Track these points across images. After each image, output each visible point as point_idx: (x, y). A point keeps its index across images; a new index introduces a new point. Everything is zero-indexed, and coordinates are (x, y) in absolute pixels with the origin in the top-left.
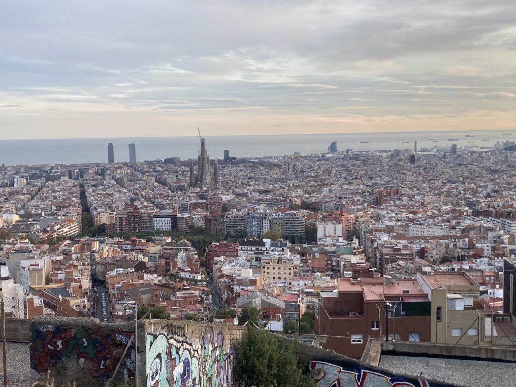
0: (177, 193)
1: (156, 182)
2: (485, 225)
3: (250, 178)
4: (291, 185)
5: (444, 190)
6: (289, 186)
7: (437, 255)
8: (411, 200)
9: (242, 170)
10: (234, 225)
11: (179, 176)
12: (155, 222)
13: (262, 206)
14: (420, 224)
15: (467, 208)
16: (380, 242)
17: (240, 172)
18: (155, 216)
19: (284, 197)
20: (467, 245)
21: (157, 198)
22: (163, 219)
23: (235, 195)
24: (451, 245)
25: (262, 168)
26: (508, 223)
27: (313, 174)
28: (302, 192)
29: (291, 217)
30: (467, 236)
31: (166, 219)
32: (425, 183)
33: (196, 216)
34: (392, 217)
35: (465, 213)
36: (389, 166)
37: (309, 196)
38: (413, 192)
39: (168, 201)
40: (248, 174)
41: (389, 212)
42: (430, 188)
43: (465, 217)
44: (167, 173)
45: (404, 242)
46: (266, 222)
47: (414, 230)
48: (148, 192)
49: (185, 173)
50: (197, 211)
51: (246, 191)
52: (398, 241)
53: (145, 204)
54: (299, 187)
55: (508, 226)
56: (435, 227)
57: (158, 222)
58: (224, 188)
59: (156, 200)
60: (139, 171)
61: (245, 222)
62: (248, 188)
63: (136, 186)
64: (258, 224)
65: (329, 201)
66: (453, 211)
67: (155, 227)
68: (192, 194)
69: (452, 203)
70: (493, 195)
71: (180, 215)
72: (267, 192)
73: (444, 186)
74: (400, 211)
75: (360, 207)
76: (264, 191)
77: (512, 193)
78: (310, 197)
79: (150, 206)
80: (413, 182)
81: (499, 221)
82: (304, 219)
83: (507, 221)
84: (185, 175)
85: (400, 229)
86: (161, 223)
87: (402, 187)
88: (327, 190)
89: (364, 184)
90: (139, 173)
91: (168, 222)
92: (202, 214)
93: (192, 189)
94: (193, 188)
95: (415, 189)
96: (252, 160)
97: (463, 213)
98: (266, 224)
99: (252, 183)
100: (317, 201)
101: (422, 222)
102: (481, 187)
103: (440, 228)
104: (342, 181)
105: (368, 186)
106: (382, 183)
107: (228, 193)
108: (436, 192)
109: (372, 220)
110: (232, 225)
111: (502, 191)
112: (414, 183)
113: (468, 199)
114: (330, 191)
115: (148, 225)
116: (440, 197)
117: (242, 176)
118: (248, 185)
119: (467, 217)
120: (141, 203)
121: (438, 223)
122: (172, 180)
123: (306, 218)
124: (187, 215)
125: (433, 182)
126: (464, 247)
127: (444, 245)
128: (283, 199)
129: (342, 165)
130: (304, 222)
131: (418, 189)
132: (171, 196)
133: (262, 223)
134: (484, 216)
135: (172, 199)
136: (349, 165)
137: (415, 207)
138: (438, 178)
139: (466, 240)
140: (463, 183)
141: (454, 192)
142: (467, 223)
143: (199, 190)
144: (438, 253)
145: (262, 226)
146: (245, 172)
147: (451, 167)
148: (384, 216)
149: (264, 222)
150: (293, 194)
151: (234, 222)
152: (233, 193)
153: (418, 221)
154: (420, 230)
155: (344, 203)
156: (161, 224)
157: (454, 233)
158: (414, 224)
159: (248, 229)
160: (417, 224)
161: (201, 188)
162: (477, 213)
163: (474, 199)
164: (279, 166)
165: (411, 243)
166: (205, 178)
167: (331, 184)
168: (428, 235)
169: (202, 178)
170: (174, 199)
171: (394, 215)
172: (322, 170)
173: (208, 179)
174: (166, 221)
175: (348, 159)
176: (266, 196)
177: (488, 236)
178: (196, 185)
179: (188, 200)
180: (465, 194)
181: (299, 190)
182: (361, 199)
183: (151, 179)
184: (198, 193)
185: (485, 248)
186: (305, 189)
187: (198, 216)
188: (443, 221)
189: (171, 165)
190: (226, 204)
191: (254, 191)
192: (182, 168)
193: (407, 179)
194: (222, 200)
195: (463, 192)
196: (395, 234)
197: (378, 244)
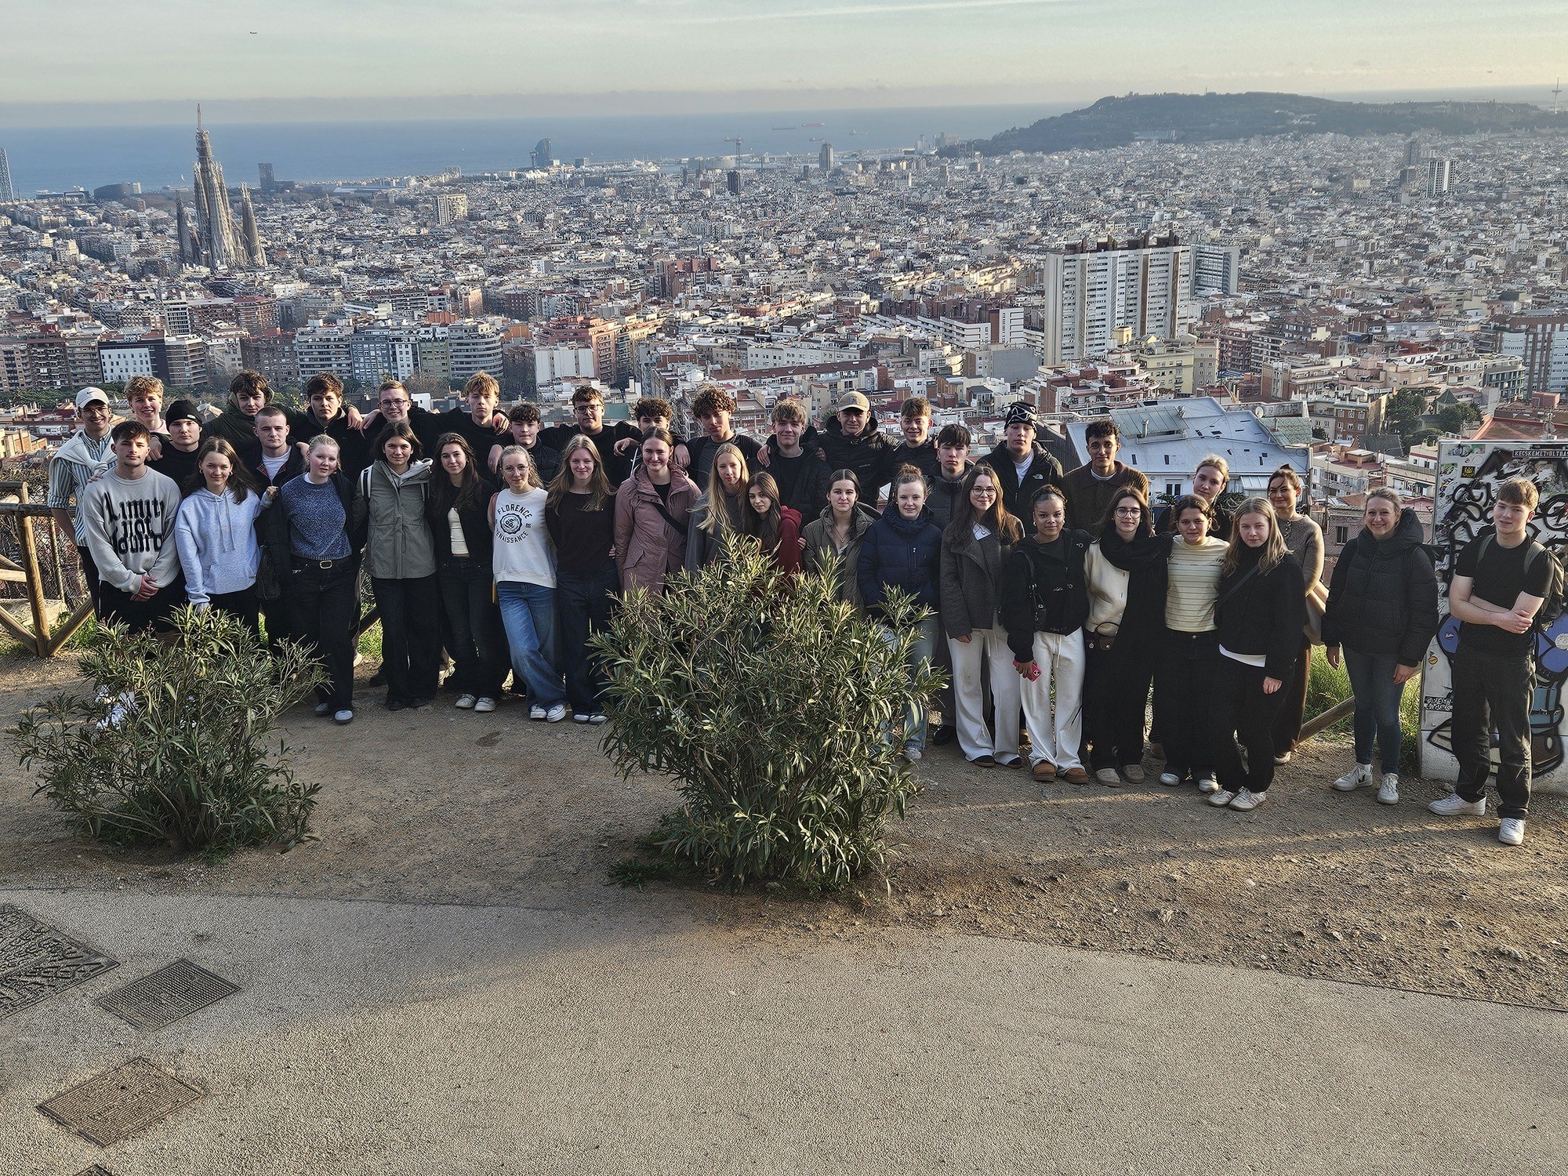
0: (148, 280)
1: (81, 251)
2: (911, 336)
3: (341, 237)
4: (449, 254)
5: (812, 255)
6: (445, 257)
7: (814, 409)
8: (740, 282)
9: (314, 217)
10: (321, 360)
11: (145, 235)
12: (106, 360)
13: (384, 310)
14: (769, 340)
15: (866, 298)
16: (687, 386)
17: (308, 220)
18: (103, 345)
19: (436, 285)
20: (876, 382)
21: (93, 295)
22: (128, 352)
23: (307, 284)
24: (841, 385)
25: (367, 210)
26: (958, 328)
27: (501, 225)
28: (481, 272)
29: (465, 335)
30: (875, 363)
31: (136, 351)
32: (766, 239)
33: (214, 342)
34: (706, 326)
35: (863, 309)
36: (681, 201)
37: (499, 279)
38: (742, 262)
39: (127, 303)
40: (332, 225)
41: (697, 313)
42: (781, 251)
43: (865, 318)
44: (109, 226)
45: (737, 383)
46: (404, 350)
47: (757, 355)
48: (64, 281)
49: (159, 227)
50: (217, 329)
51: (335, 271)
52: (725, 382)
53: (67, 312)
54: (470, 257)
55: (958, 334)
56: (805, 344)
57: (115, 359)
58: (275, 263)
59: (91, 301)
60: (28, 224)
61: (348, 353)
62: (340, 264)
63: (27, 265)
64: (383, 356)
65: (552, 292)
66: (838, 305)
67: (108, 374)
68: (191, 284)
69: (833, 286)
70: (918, 263)
71: (173, 339)
72: (389, 272)
73: (811, 246)
74: (718, 310)
75: (624, 303)
76: (381, 270)
77: (958, 258)
78: (501, 284)
79: (81, 319)
80: (740, 238)
81: (937, 324)
82: (498, 338)
83: (956, 323)
84: (161, 232)
85: (726, 352)
86: (122, 361)
87: (716, 252)
88: (542, 263)
89: (629, 248)
90: (28, 229)
91: (144, 359)
92: (231, 336)
93: (188, 270)
94: (191, 266)
95: (747, 256)
96: (338, 190)
97: (858, 308)
98: (404, 355)
99: (348, 250)
100: (519, 292)
101: (775, 335)
102: (891, 246)
103: (816, 346)
104: (575, 239)
105: (636, 252)
106: (671, 243)
107: (289, 277)
108: (795, 261)
109: (661, 335)
110: (316, 359)
111: (937, 253)
112: (742, 241)
113: (866, 276)
114: (549, 267)
115: (88, 369)
116: (804, 272)
117: (317, 231)
118: (337, 256)
119: (869, 318)
120: (55, 312)
121: (811, 334)
122: (126, 244)
123: (502, 335)
124: (192, 340)
125: (784, 237)
126: (869, 387)
127: (827, 385)
128: (436, 288)
129: (569, 201)
130: (498, 347)
131: (753, 256)
132: (133, 290)
133: (394, 353)
134: (906, 315)
135: (136, 297)
136: (587, 200)
137: (752, 299)
138: (795, 228)
139: (875, 371)
140: (851, 237)
141: (834, 260)
142: (871, 331)
143: (205, 271)
144: (816, 404)
145: (395, 360)
146: (324, 220)
147: (823, 200)
148: (687, 325)
149: (398, 350)
150: (460, 277)
151: (320, 353)
152: (303, 277)
153: (763, 333)
154: (771, 353)
155: (588, 295)
156: (122, 365)
157: (846, 359)
158: (758, 340)
159: (358, 368)
160: (762, 339)
161: (213, 268)
162: (890, 309)
163: (881, 275)
164: (412, 204)
165: (753, 384)
166: (220, 240)
167: (549, 250)
168: (790, 365)
169: (210, 241)
170: (142, 296)
171: (710, 320)
172: (522, 212)
173: (228, 241)
174: (137, 357)
175: (582, 183)
176: (388, 284)
177: (918, 360)
178: (196, 259)
179: (184, 300)
180: (857, 264)
181: (472, 267)
182: (627, 283)
183: (66, 245)
184: (207, 278)
185: (915, 388)
186: (486, 261)
187: (222, 341)
188: (820, 329)
189: (115, 203)
190: (289, 307)
191: (356, 270)
192: (148, 211)
193: (727, 233)
194: (275, 296)
195: (852, 260)
196: (718, 367)
197: (683, 392)
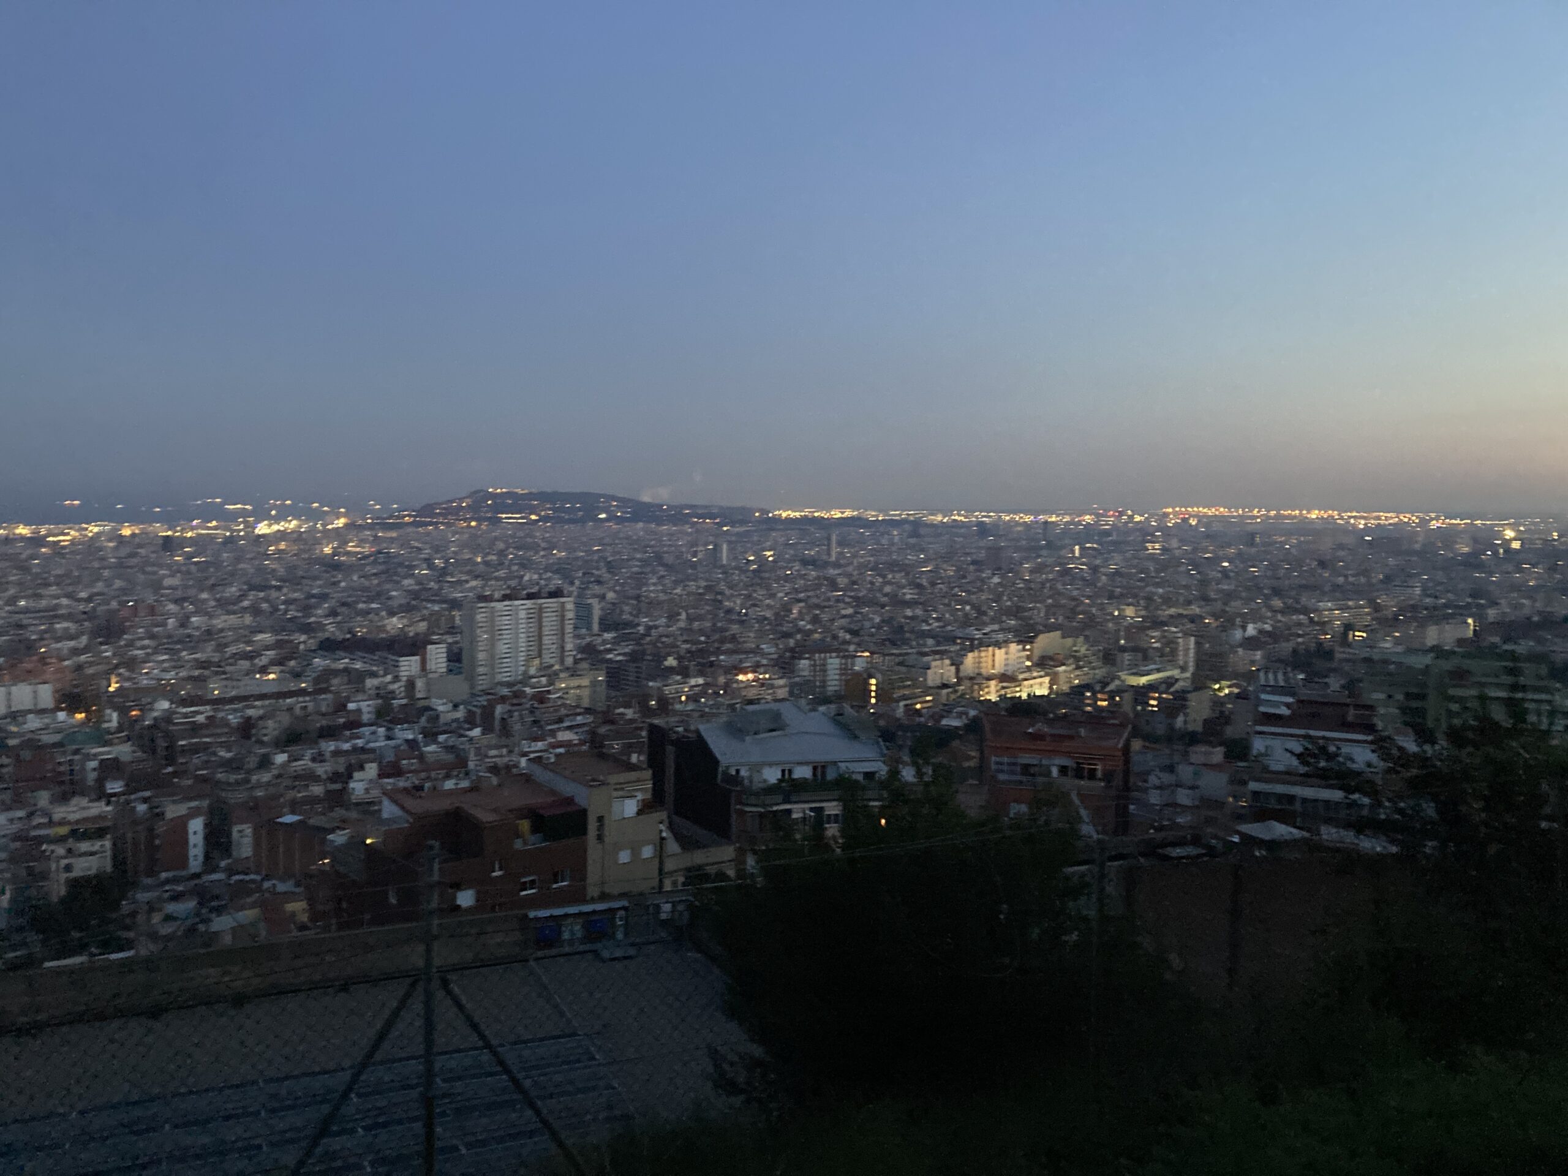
2: (357, 667)
5: (246, 603)
8: (182, 625)
15: (303, 637)
30: (328, 690)
35: (302, 647)
38: (183, 608)
55: (393, 665)
69: (271, 628)
70: (341, 610)
73: (243, 596)
75: (73, 644)
81: (375, 657)
83: (390, 656)
87: (156, 601)
95: (186, 604)
97: (299, 646)
101: (229, 669)
105: (78, 600)
106: (112, 593)
108: (231, 608)
113: (299, 620)
131: (192, 604)
134: (344, 651)
138: (227, 582)
139: (329, 696)
141: (266, 607)
142: (319, 665)
157: (300, 687)
158: (214, 673)
160: (219, 672)
162: (329, 646)
163: (312, 619)
165: (218, 710)
177: (365, 687)
180: (287, 610)
182: (73, 627)
185: (365, 709)
188: (271, 663)
195: (282, 607)
